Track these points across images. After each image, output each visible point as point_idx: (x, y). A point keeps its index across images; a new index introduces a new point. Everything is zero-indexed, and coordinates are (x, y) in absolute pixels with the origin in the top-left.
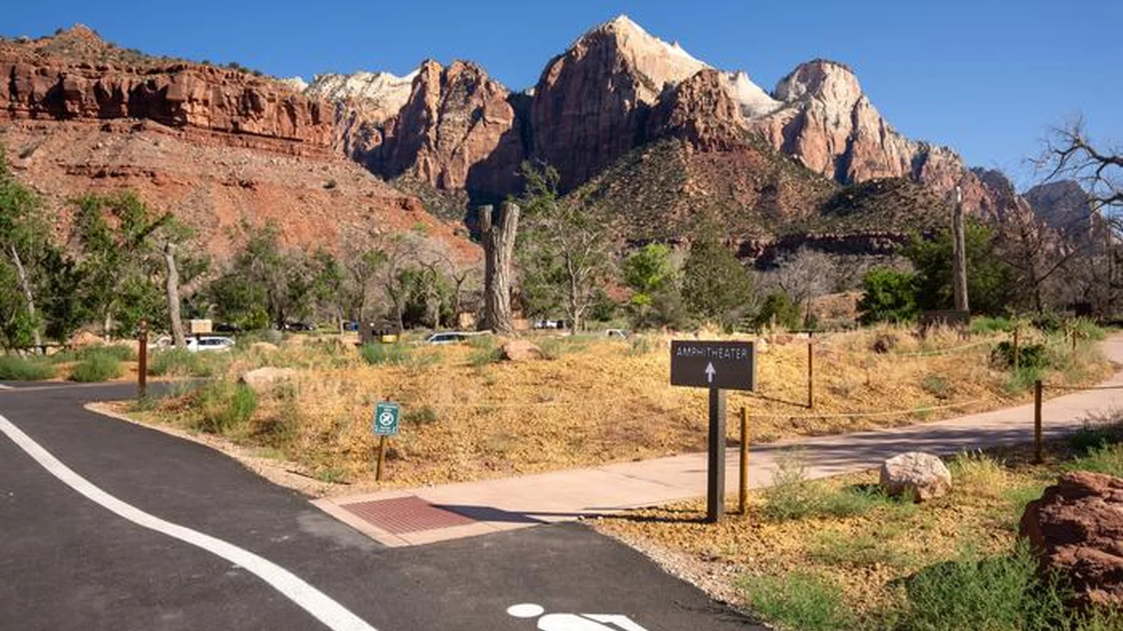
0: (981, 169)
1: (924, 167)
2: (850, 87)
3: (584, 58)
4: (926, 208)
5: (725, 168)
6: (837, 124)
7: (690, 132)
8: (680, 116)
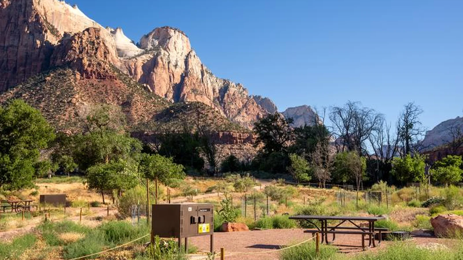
0: (259, 97)
1: (226, 94)
2: (185, 45)
3: (7, 7)
4: (213, 120)
5: (100, 90)
6: (176, 66)
7: (79, 66)
8: (73, 55)
